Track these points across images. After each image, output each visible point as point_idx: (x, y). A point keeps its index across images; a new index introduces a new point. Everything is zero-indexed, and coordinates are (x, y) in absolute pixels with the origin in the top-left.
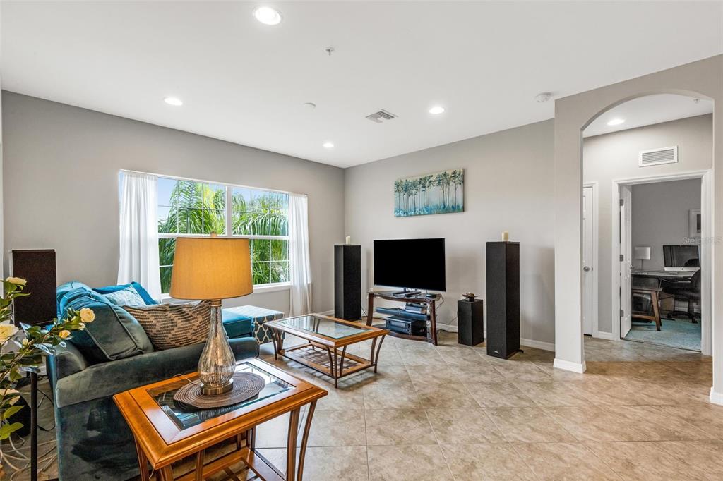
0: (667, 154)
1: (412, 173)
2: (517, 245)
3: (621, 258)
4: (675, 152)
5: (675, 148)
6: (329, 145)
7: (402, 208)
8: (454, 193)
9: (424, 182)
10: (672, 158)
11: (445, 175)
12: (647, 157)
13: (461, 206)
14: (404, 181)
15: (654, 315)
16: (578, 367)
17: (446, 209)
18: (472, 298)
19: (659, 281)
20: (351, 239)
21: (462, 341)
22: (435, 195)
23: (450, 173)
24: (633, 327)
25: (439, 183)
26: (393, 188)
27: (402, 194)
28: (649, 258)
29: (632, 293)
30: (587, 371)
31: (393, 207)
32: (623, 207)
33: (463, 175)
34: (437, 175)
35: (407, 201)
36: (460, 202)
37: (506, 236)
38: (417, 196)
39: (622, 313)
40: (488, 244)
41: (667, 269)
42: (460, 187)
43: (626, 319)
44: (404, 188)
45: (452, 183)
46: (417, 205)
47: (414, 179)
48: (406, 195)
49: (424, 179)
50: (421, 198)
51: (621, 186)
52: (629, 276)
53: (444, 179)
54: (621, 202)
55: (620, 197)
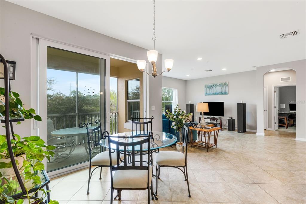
0: (288, 79)
1: (211, 83)
2: (245, 104)
3: (275, 107)
4: (290, 78)
5: (290, 77)
6: (188, 76)
7: (207, 93)
8: (225, 89)
9: (215, 86)
10: (289, 80)
11: (222, 84)
12: (282, 79)
13: (227, 93)
14: (208, 85)
15: (285, 124)
16: (263, 134)
17: (222, 93)
18: (232, 118)
19: (288, 115)
20: (191, 102)
21: (229, 130)
22: (219, 89)
23: (224, 83)
24: (279, 128)
25: (220, 86)
26: (204, 87)
27: (207, 89)
28: (285, 108)
29: (279, 118)
30: (265, 135)
31: (204, 92)
32: (275, 93)
33: (228, 84)
34: (219, 83)
35: (210, 91)
36: (227, 92)
37: (243, 101)
38: (212, 90)
39: (275, 123)
40: (238, 103)
41: (290, 111)
42: (227, 88)
43: (276, 125)
44: (208, 87)
45: (224, 86)
46: (213, 92)
47: (212, 84)
48: (209, 89)
49: (215, 85)
50: (214, 90)
51: (275, 87)
52: (278, 113)
53: (222, 85)
54: (275, 92)
55: (275, 90)
